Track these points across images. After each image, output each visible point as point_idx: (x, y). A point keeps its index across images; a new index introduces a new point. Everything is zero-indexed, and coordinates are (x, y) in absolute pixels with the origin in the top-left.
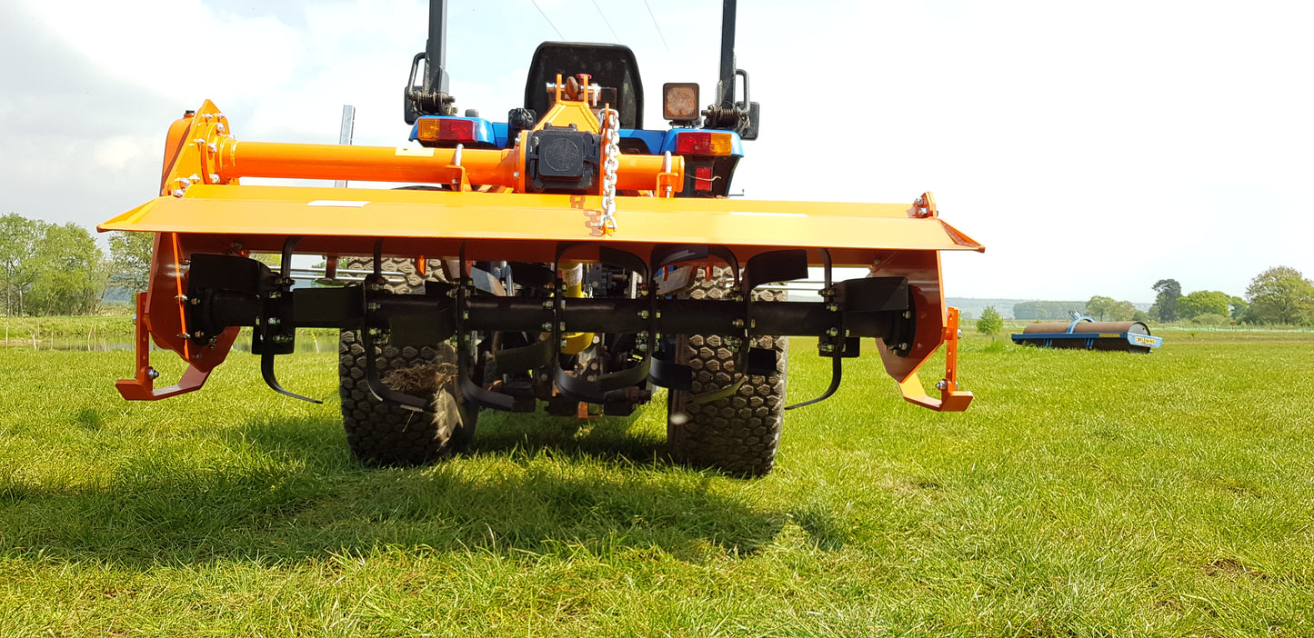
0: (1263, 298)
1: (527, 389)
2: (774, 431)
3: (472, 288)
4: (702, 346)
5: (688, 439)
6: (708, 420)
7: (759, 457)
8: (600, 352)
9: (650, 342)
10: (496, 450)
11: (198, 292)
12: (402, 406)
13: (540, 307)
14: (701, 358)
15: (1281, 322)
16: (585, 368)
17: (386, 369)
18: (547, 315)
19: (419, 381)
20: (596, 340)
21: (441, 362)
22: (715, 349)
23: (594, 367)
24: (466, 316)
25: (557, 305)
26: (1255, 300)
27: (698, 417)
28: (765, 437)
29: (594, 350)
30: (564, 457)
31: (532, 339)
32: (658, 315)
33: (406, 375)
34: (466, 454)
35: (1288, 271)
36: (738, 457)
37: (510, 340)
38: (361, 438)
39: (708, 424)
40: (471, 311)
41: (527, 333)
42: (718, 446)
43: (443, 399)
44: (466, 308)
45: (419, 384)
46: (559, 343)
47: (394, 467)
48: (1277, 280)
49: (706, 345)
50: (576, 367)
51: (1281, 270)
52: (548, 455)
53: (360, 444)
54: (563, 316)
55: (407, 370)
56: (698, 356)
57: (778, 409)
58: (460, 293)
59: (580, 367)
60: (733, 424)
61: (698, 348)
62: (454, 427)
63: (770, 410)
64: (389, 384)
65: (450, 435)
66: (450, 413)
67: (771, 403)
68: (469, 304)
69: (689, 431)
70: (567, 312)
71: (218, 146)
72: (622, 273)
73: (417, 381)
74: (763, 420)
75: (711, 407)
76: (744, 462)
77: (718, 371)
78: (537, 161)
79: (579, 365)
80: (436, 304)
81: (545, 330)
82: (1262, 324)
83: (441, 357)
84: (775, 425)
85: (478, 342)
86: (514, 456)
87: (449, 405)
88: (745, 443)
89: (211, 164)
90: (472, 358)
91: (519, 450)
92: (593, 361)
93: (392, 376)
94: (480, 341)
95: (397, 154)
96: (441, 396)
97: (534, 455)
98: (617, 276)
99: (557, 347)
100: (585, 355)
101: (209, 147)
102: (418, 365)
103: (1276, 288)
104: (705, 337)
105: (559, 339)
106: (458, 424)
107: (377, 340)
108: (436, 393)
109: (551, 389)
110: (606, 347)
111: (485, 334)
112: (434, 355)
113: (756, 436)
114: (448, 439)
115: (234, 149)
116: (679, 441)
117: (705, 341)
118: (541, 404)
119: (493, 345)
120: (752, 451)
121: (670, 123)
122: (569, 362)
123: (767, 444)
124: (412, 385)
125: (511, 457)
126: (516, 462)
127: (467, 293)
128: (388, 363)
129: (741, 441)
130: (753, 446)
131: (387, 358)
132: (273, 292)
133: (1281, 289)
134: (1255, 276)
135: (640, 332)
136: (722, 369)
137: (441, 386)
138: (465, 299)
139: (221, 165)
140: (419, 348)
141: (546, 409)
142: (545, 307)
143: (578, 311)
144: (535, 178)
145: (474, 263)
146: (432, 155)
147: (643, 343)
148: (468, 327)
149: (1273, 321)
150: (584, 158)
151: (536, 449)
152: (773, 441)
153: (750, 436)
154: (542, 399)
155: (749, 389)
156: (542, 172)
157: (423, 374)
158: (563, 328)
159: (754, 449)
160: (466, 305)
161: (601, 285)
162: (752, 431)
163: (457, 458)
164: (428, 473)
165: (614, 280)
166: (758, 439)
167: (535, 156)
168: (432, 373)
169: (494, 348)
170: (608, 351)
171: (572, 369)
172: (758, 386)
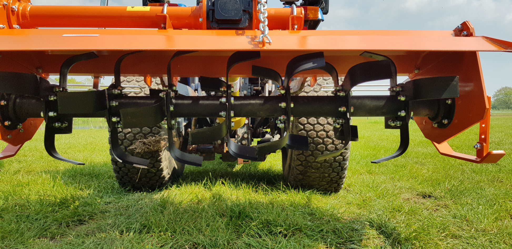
0: (499, 99)
1: (211, 148)
2: (345, 169)
3: (176, 92)
4: (306, 124)
5: (297, 174)
6: (310, 164)
7: (336, 183)
8: (249, 128)
9: (286, 122)
10: (195, 182)
11: (6, 97)
12: (134, 165)
13: (218, 102)
14: (305, 131)
15: (506, 109)
16: (241, 137)
17: (134, 140)
18: (223, 107)
19: (152, 146)
20: (247, 122)
21: (164, 135)
22: (313, 125)
23: (246, 136)
24: (172, 108)
25: (228, 100)
26: (496, 100)
27: (304, 162)
28: (340, 173)
29: (246, 127)
30: (231, 185)
31: (213, 121)
32: (292, 105)
33: (144, 143)
34: (179, 184)
35: (509, 88)
36: (325, 183)
37: (201, 123)
38: (123, 177)
39: (309, 166)
40: (176, 106)
41: (209, 119)
42: (314, 178)
43: (165, 155)
44: (172, 104)
45: (151, 148)
46: (230, 124)
47: (140, 192)
48: (505, 92)
49: (318, 123)
50: (236, 136)
51: (506, 88)
52: (223, 183)
53: (122, 179)
54: (233, 107)
55: (145, 140)
56: (304, 129)
57: (348, 157)
58: (168, 94)
59: (239, 137)
60: (323, 166)
61: (304, 125)
62: (172, 169)
63: (343, 158)
64: (135, 148)
65: (170, 173)
66: (170, 162)
67: (344, 154)
68: (174, 101)
69: (298, 170)
70: (235, 105)
71: (18, 9)
72: (258, 86)
73: (150, 146)
74: (340, 163)
75: (311, 157)
76: (328, 186)
77: (315, 138)
78: (213, 11)
79: (238, 135)
80: (153, 102)
81: (221, 116)
82: (499, 109)
83: (164, 132)
84: (346, 166)
85: (184, 124)
86: (204, 184)
87: (169, 158)
88: (329, 176)
89: (13, 19)
90: (181, 132)
91: (207, 181)
92: (245, 133)
93: (137, 144)
94: (185, 124)
95: (127, 10)
96: (164, 154)
97: (215, 184)
98: (256, 88)
99: (229, 127)
100: (241, 130)
101: (12, 8)
102: (151, 137)
103: (504, 95)
104: (308, 119)
105: (230, 122)
106: (174, 168)
107: (118, 125)
108: (161, 152)
109: (223, 148)
110: (251, 125)
111: (188, 120)
112: (160, 132)
113: (335, 172)
114: (169, 176)
115: (29, 9)
116: (292, 175)
117: (308, 121)
118: (218, 156)
119: (192, 125)
120: (332, 180)
121: (284, 4)
122: (233, 134)
123: (340, 177)
124: (148, 148)
125: (203, 185)
126: (205, 188)
127: (172, 94)
128: (135, 136)
129: (327, 175)
130: (334, 177)
131: (134, 134)
132: (51, 96)
133: (506, 95)
134: (496, 91)
135: (280, 116)
136: (317, 136)
137: (164, 148)
138: (171, 98)
139: (21, 20)
140: (151, 128)
141: (221, 158)
142: (221, 102)
143: (241, 104)
144: (212, 21)
145: (179, 79)
146: (149, 10)
147: (281, 123)
148: (174, 115)
149: (503, 108)
150: (243, 8)
151: (216, 180)
152: (344, 175)
153: (333, 172)
154: (218, 153)
155: (332, 147)
156: (217, 17)
157: (154, 142)
158: (232, 115)
159: (333, 179)
160: (172, 101)
161: (248, 92)
162: (333, 170)
163: (174, 186)
164: (158, 196)
165: (254, 90)
166: (336, 174)
167: (212, 8)
168: (159, 142)
169: (193, 127)
170: (252, 127)
171: (235, 137)
172: (337, 145)
